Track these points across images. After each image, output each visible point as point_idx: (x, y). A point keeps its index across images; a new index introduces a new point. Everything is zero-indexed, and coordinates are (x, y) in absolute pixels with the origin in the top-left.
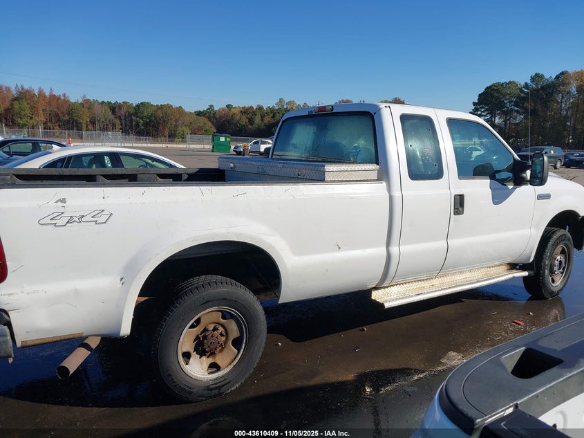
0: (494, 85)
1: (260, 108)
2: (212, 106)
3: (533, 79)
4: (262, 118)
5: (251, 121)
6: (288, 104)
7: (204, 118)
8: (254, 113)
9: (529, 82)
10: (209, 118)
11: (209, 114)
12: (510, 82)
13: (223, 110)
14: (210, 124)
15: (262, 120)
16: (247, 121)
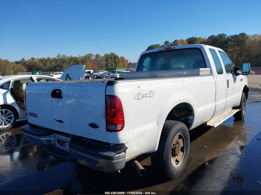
0: (151, 46)
1: (49, 59)
2: (23, 59)
3: (165, 43)
4: (51, 63)
5: (45, 65)
6: (62, 56)
7: (20, 65)
8: (46, 61)
9: (164, 44)
10: (23, 64)
11: (22, 63)
12: (157, 45)
13: (30, 60)
14: (24, 67)
15: (51, 64)
16: (43, 65)
